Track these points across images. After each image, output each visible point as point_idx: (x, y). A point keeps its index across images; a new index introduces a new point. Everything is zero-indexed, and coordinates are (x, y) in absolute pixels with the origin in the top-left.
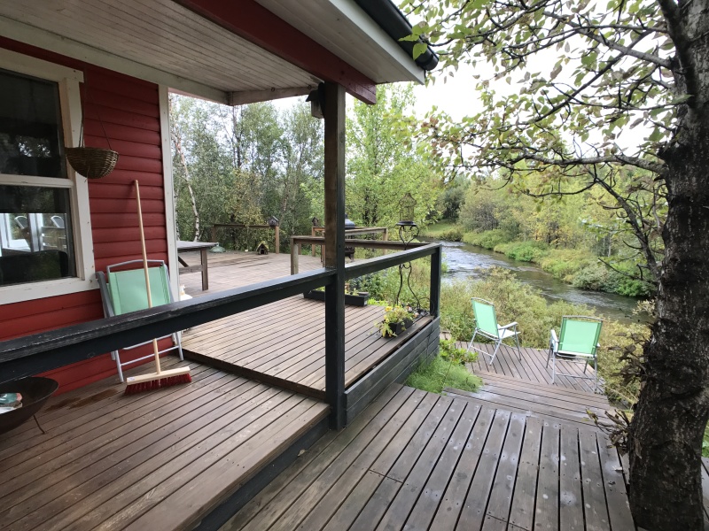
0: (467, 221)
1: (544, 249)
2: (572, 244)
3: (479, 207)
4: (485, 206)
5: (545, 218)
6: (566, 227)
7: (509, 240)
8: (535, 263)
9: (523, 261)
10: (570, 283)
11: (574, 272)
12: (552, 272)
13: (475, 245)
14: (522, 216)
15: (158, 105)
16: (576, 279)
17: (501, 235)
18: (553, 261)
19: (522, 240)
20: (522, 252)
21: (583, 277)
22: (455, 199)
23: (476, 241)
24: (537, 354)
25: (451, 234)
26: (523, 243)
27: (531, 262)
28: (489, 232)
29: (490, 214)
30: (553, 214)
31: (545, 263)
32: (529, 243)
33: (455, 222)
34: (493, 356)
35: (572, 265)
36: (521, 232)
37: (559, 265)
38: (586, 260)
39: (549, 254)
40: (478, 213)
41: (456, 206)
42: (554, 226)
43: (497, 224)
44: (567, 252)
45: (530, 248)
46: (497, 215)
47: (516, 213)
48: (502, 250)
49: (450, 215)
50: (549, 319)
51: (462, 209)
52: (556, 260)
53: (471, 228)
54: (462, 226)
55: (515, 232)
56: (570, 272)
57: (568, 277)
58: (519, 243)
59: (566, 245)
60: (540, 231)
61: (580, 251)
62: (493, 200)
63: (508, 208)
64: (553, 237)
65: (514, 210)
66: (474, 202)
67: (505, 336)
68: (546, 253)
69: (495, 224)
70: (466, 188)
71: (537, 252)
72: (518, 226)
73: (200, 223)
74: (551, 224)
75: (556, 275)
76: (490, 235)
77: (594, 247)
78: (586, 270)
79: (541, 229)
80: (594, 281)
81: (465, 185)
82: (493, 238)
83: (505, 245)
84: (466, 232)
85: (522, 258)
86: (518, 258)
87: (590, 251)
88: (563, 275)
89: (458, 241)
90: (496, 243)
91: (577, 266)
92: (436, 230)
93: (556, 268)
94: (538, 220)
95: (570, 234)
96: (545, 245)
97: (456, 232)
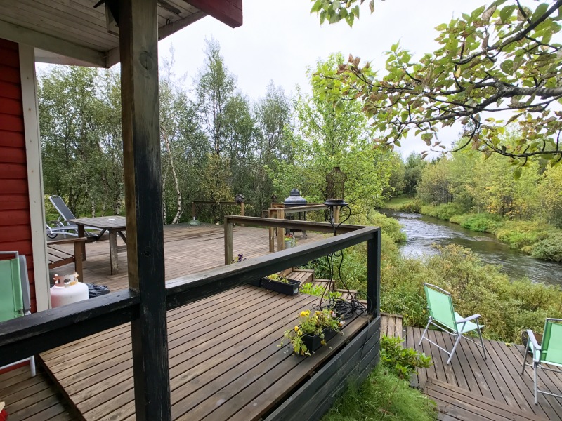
0: (424, 195)
1: (498, 221)
2: (528, 215)
3: (435, 183)
4: (441, 182)
5: (498, 192)
6: (521, 200)
7: (464, 212)
8: (490, 233)
9: (477, 231)
10: (529, 254)
11: (533, 243)
12: (508, 242)
13: (432, 216)
14: (475, 191)
15: (18, 69)
16: (535, 250)
17: (456, 208)
18: (507, 231)
19: (476, 212)
20: (476, 223)
21: (543, 249)
22: (413, 177)
23: (432, 213)
24: (506, 349)
25: (410, 207)
26: (477, 215)
27: (486, 233)
28: (445, 205)
29: (445, 190)
30: (506, 188)
31: (500, 233)
32: (483, 215)
33: (413, 196)
34: (451, 354)
35: (529, 236)
36: (475, 205)
37: (516, 236)
38: (545, 232)
39: (504, 225)
40: (433, 188)
41: (414, 183)
42: (508, 199)
43: (452, 198)
44: (523, 223)
45: (485, 220)
46: (452, 190)
47: (469, 188)
48: (458, 221)
49: (409, 191)
50: (515, 302)
51: (420, 186)
52: (512, 231)
53: (427, 201)
54: (420, 200)
55: (468, 205)
56: (528, 242)
57: (527, 248)
58: (474, 214)
59: (520, 216)
60: (493, 204)
61: (537, 223)
62: (448, 178)
63: (461, 184)
64: (507, 209)
65: (467, 186)
66: (430, 179)
67: (466, 330)
68: (501, 224)
69: (450, 198)
70: (422, 168)
71: (491, 223)
72: (472, 199)
73: (182, 200)
74: (504, 197)
75: (514, 247)
76: (445, 208)
77: (552, 219)
78: (546, 242)
79: (494, 201)
80: (556, 253)
81: (422, 165)
82: (449, 211)
83: (460, 217)
84: (424, 205)
85: (477, 229)
86: (473, 228)
87: (547, 223)
88: (521, 246)
89: (417, 212)
90: (452, 214)
91: (535, 238)
92: (397, 203)
93: (512, 239)
94: (491, 194)
95: (524, 207)
96: (499, 216)
97: (414, 205)
